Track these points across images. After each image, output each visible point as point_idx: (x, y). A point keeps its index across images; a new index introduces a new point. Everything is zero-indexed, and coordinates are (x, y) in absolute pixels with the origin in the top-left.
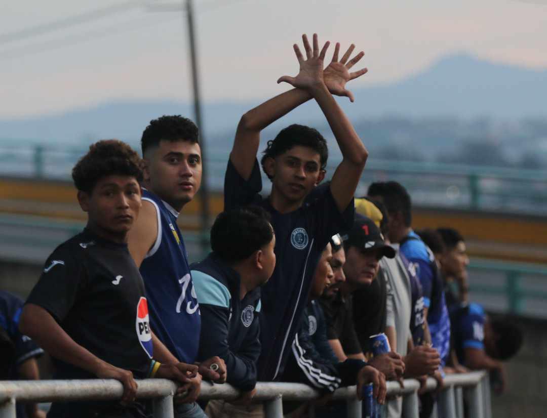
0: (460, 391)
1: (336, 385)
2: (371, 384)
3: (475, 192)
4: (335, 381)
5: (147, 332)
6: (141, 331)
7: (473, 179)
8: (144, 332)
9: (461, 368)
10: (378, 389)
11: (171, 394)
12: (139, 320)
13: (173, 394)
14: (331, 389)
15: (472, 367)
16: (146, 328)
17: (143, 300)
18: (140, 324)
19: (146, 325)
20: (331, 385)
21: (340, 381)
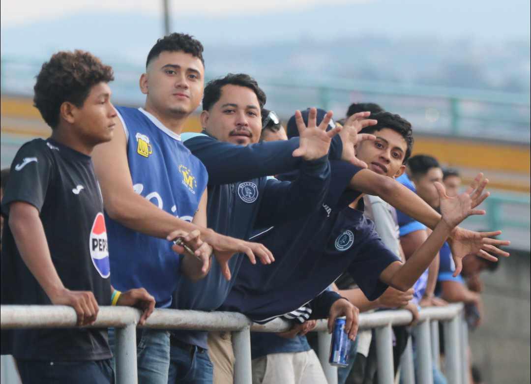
0: (436, 325)
1: (307, 316)
2: (344, 317)
3: (455, 115)
4: (306, 312)
5: (101, 250)
6: (94, 247)
7: (453, 102)
8: (97, 249)
9: (438, 300)
10: (351, 323)
11: (134, 322)
12: (93, 235)
13: (136, 323)
14: (302, 320)
15: (450, 299)
16: (100, 245)
17: (100, 216)
18: (94, 240)
19: (101, 243)
20: (301, 316)
21: (310, 311)
